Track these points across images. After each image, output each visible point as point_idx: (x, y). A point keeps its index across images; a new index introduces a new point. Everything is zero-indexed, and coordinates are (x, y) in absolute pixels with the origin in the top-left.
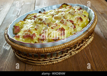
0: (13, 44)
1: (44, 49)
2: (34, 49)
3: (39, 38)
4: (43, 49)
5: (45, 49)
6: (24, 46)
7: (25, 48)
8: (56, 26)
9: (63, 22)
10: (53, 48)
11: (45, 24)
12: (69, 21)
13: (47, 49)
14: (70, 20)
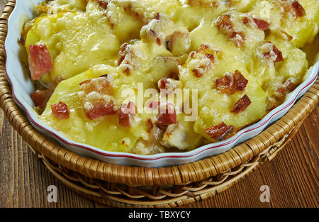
0: (55, 152)
1: (180, 173)
2: (143, 176)
3: (149, 121)
4: (177, 173)
5: (185, 173)
6: (101, 161)
7: (109, 170)
8: (209, 65)
9: (230, 31)
10: (213, 168)
11: (158, 41)
12: (253, 24)
13: (193, 173)
14: (256, 20)
